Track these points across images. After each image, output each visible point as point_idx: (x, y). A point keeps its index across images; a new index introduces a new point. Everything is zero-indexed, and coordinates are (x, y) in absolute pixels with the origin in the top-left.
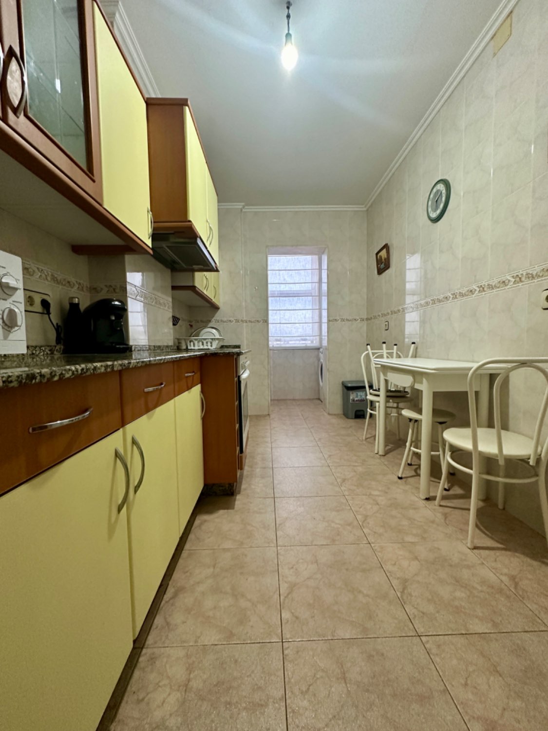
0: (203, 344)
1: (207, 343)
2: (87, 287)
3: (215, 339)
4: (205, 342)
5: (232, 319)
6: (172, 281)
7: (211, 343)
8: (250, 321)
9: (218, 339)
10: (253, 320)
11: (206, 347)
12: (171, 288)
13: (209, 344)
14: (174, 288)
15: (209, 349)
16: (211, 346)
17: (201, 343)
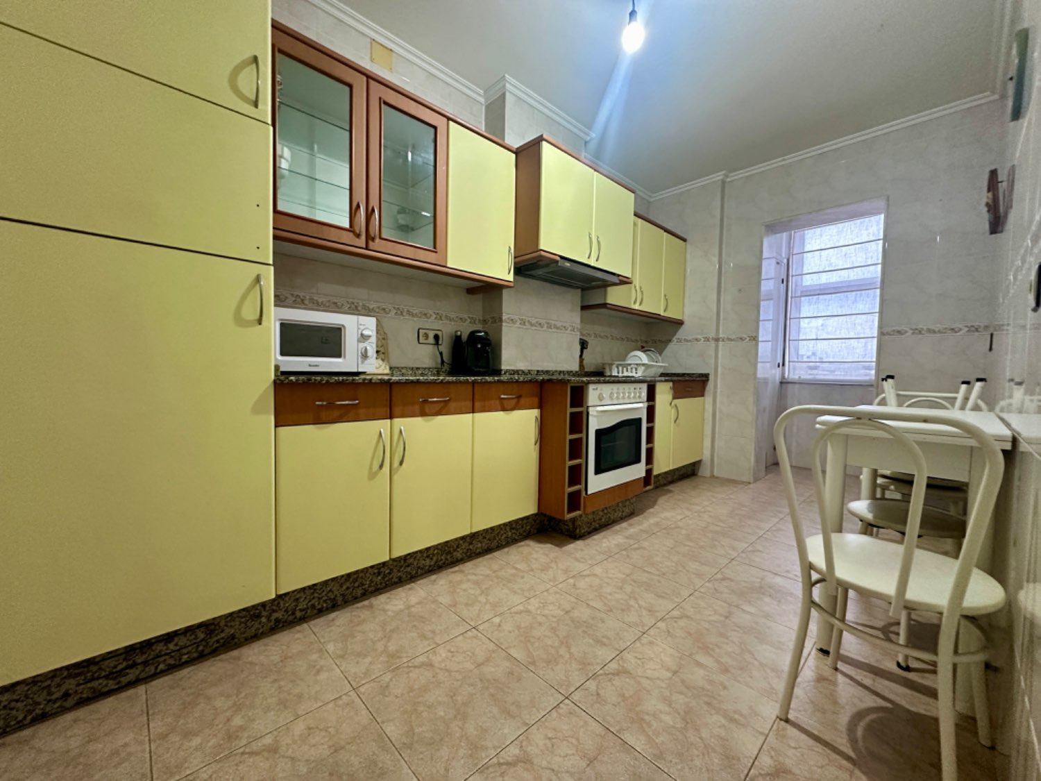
0: (627, 371)
1: (632, 369)
2: (479, 320)
3: (640, 364)
4: (629, 368)
5: (699, 337)
6: (582, 301)
7: (636, 369)
8: (729, 339)
9: (644, 365)
10: (733, 337)
11: (630, 374)
12: (580, 308)
13: (634, 370)
14: (583, 308)
15: (633, 377)
16: (636, 373)
17: (625, 369)
